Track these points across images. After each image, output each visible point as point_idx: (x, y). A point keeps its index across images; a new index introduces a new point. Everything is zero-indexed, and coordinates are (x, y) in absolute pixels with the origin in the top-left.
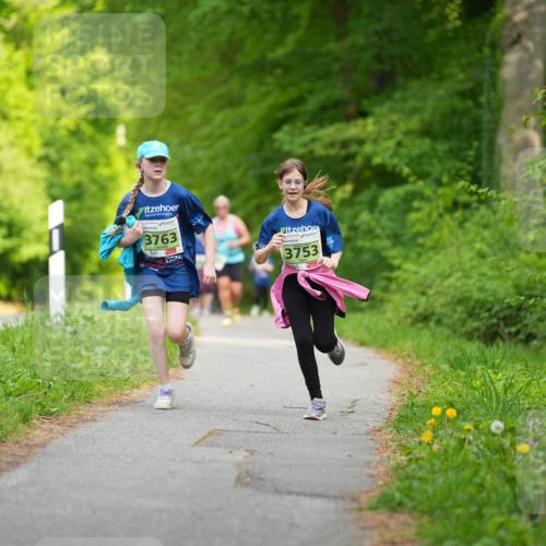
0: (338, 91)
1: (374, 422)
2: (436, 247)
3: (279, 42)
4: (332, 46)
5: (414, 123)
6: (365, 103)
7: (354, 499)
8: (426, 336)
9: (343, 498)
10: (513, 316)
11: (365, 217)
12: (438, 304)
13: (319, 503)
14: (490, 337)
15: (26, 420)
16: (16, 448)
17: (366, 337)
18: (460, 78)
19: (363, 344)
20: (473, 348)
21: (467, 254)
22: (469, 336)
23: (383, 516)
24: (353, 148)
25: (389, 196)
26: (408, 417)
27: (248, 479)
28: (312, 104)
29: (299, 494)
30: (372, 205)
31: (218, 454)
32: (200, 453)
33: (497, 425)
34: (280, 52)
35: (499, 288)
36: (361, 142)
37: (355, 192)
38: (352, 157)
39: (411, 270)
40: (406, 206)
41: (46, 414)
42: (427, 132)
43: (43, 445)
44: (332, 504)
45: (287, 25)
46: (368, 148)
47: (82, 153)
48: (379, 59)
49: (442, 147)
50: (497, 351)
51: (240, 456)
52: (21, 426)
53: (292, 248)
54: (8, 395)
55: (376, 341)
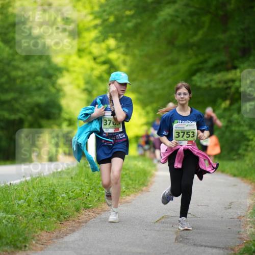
0: (223, 57)
3: (195, 34)
4: (221, 36)
6: (236, 63)
7: (232, 249)
9: (227, 249)
11: (235, 116)
13: (215, 251)
15: (78, 210)
16: (73, 223)
17: (236, 173)
19: (235, 176)
24: (230, 84)
27: (181, 239)
28: (211, 63)
29: (205, 246)
31: (167, 227)
32: (158, 226)
34: (196, 39)
36: (233, 81)
37: (231, 104)
38: (230, 88)
41: (87, 208)
43: (86, 222)
44: (222, 251)
45: (199, 27)
46: (237, 84)
48: (243, 41)
52: (75, 213)
53: (180, 132)
54: (70, 199)
55: (241, 174)
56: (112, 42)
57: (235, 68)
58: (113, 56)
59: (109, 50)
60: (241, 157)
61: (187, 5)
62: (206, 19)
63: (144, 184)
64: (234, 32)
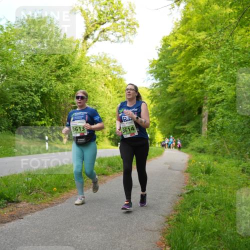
0: (183, 122)
1: (185, 162)
2: (194, 141)
4: (182, 117)
5: (192, 126)
8: (192, 152)
10: (203, 150)
12: (194, 148)
14: (200, 152)
17: (185, 152)
18: (197, 121)
20: (198, 153)
21: (198, 142)
22: (198, 152)
23: (185, 173)
24: (185, 129)
25: (189, 135)
26: (190, 161)
27: (170, 168)
28: (180, 123)
30: (187, 136)
31: (167, 165)
32: (164, 165)
33: (200, 163)
34: (176, 118)
35: (202, 146)
37: (185, 134)
39: (191, 144)
40: (191, 136)
42: (194, 127)
45: (177, 114)
47: (152, 129)
48: (188, 119)
49: (195, 129)
50: (201, 154)
51: (169, 166)
55: (187, 152)
56: (155, 118)
57: (185, 125)
58: (155, 121)
59: (154, 120)
60: (187, 148)
61: (174, 109)
62: (179, 113)
63: (162, 154)
64: (185, 116)
